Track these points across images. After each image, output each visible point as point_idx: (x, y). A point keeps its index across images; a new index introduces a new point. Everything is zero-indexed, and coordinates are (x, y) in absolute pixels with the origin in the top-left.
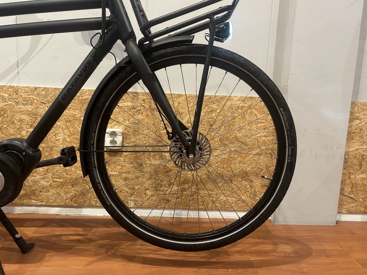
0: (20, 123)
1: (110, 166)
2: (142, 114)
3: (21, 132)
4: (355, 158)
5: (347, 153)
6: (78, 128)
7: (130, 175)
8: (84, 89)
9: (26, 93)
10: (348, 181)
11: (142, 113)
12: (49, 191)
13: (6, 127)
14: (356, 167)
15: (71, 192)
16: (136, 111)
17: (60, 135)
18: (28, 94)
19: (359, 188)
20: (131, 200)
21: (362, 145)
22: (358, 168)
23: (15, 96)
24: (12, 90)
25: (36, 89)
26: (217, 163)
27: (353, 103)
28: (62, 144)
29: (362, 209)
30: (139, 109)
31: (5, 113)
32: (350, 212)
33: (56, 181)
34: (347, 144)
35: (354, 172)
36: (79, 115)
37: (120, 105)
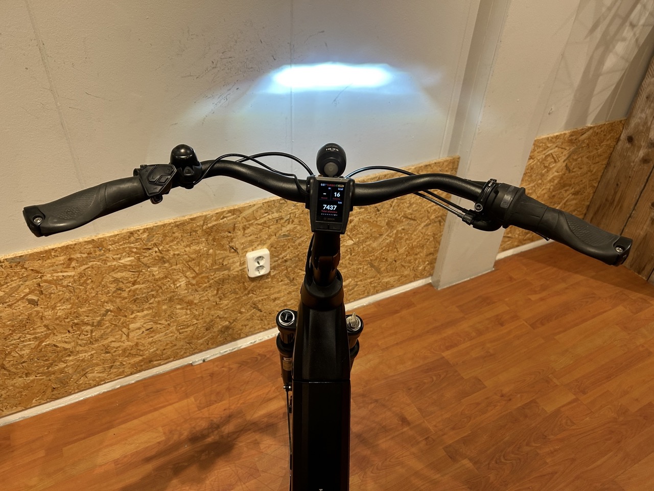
0: (116, 284)
1: (255, 293)
2: (292, 223)
3: (120, 294)
6: (206, 264)
7: (280, 294)
8: (209, 214)
9: (117, 244)
11: (293, 221)
12: (175, 345)
13: (94, 296)
15: (206, 336)
16: (284, 221)
17: (180, 280)
18: (120, 243)
23: (98, 253)
24: (91, 246)
25: (132, 233)
26: (382, 249)
28: (186, 289)
30: (288, 218)
31: (87, 279)
32: (505, 250)
33: (183, 332)
36: (205, 249)
37: (263, 220)
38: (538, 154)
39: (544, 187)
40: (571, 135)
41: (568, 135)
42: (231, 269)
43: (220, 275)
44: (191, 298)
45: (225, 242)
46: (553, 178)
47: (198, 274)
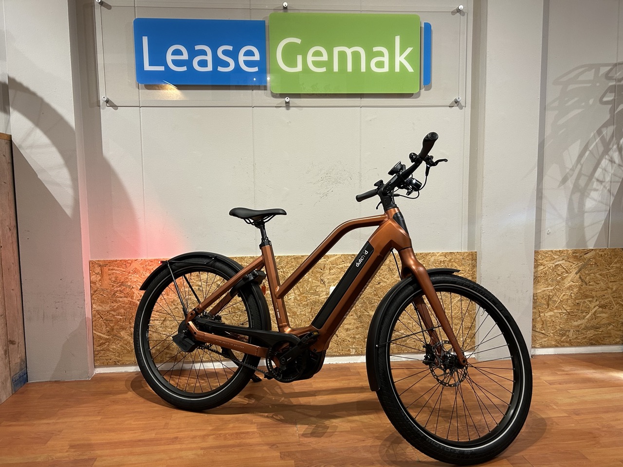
4: (542, 298)
5: (535, 295)
7: (350, 326)
10: (538, 319)
14: (544, 306)
17: (291, 295)
19: (548, 325)
20: (353, 348)
21: (547, 287)
22: (547, 307)
27: (536, 252)
29: (553, 343)
32: (543, 347)
34: (534, 287)
35: (543, 311)
37: (341, 266)
38: (547, 263)
39: (564, 293)
40: (574, 253)
41: (570, 252)
42: (321, 295)
43: (313, 298)
44: (295, 310)
45: (318, 275)
46: (570, 286)
47: (301, 294)
